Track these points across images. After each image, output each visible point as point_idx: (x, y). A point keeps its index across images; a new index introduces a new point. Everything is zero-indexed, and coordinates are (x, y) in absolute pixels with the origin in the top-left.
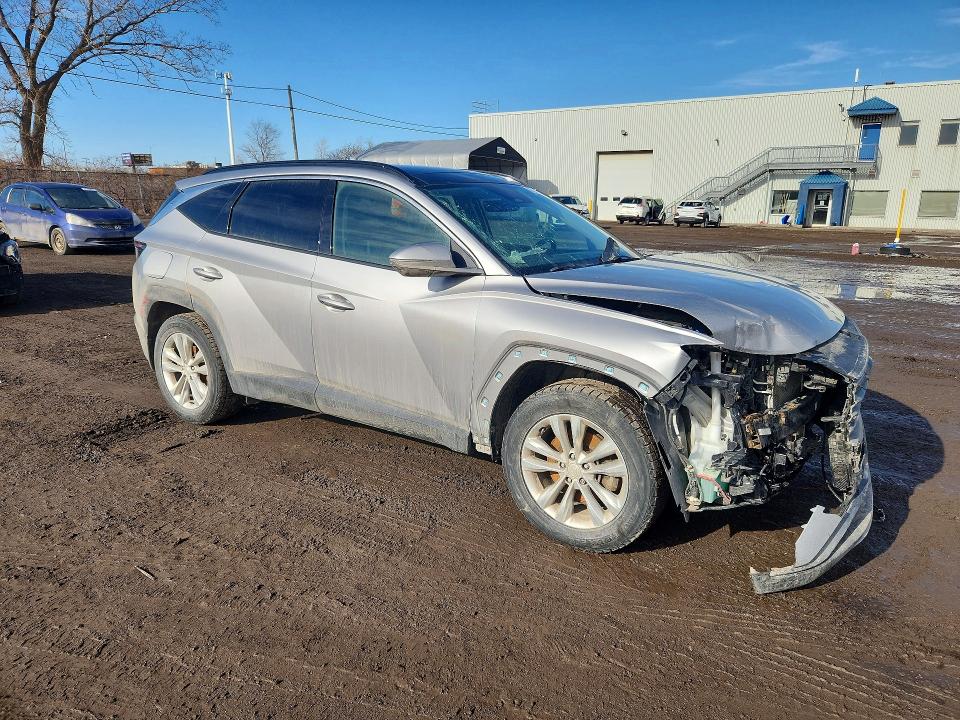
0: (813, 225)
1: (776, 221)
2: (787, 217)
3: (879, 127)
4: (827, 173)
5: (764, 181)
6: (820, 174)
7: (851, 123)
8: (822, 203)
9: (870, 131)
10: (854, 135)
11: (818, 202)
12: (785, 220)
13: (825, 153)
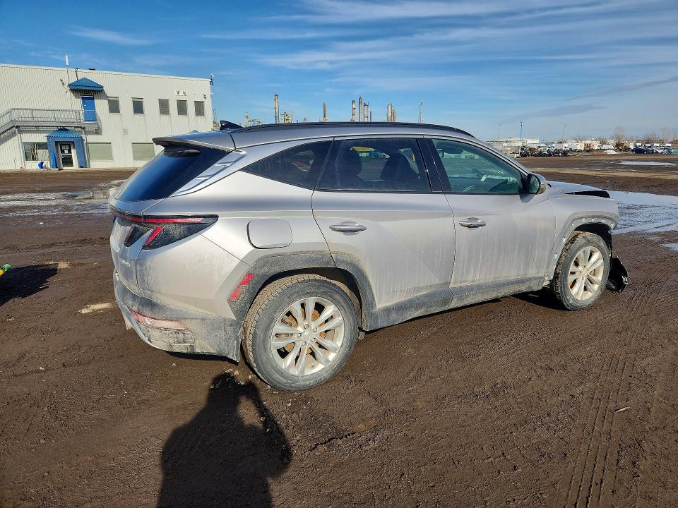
0: (64, 168)
1: (33, 166)
2: (42, 163)
3: (93, 99)
4: (63, 129)
5: (14, 135)
6: (59, 130)
7: (72, 94)
8: (66, 152)
9: (87, 101)
10: (77, 103)
11: (63, 151)
12: (41, 165)
13: (58, 115)
